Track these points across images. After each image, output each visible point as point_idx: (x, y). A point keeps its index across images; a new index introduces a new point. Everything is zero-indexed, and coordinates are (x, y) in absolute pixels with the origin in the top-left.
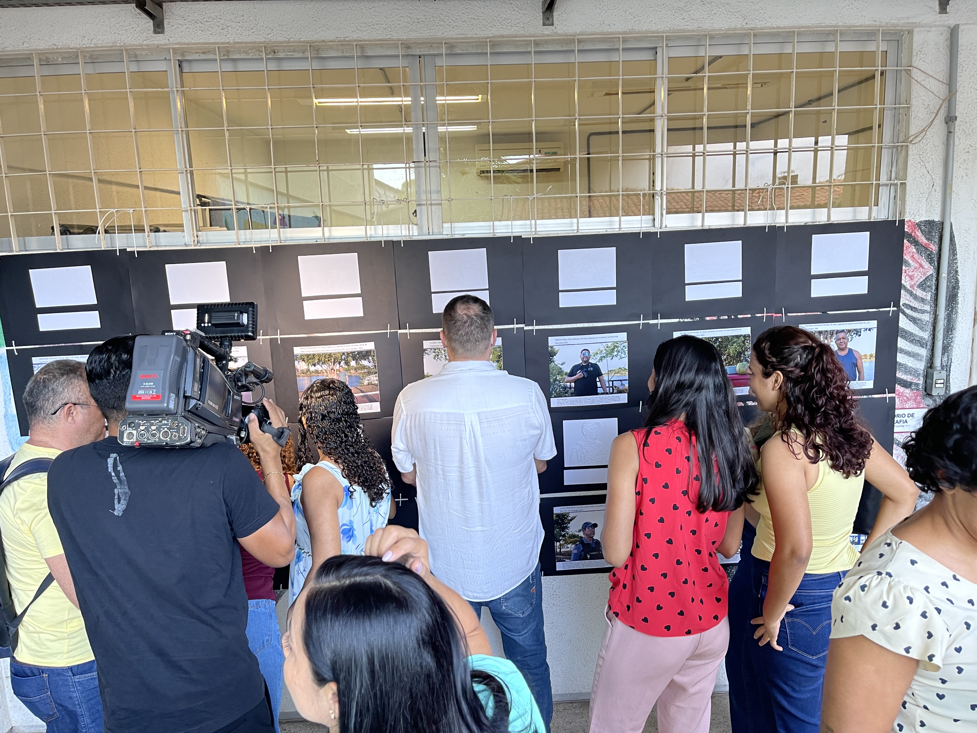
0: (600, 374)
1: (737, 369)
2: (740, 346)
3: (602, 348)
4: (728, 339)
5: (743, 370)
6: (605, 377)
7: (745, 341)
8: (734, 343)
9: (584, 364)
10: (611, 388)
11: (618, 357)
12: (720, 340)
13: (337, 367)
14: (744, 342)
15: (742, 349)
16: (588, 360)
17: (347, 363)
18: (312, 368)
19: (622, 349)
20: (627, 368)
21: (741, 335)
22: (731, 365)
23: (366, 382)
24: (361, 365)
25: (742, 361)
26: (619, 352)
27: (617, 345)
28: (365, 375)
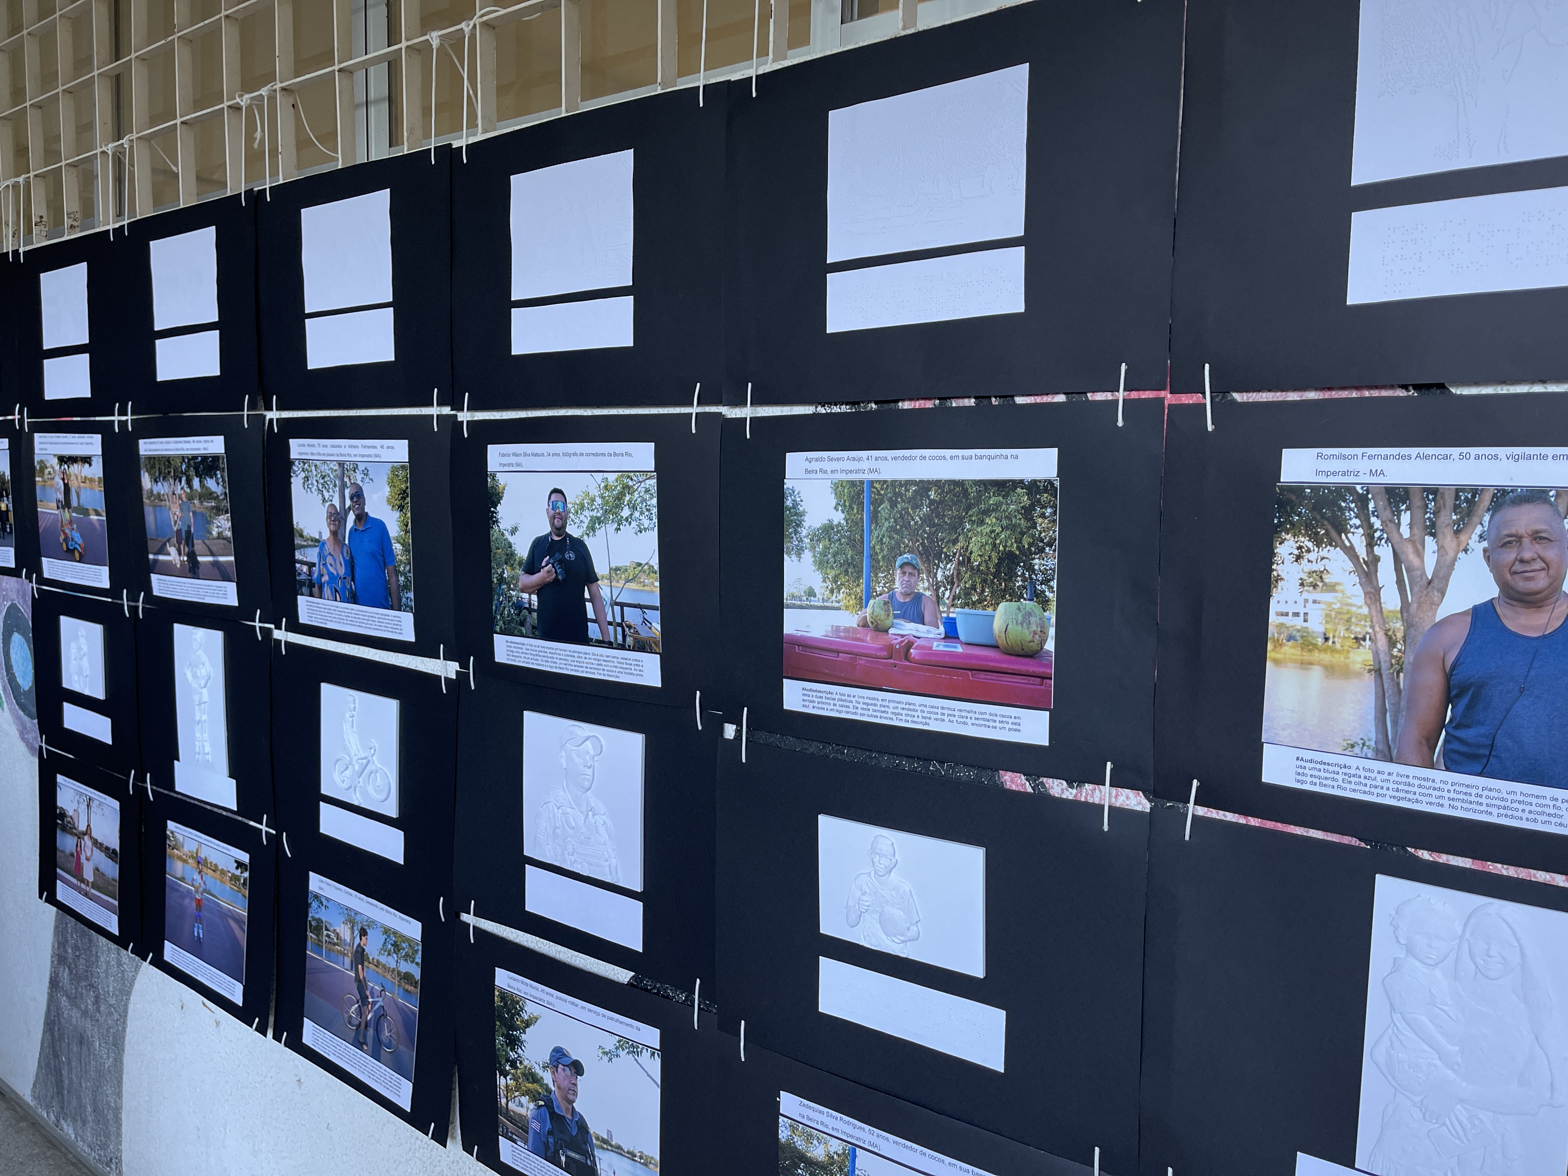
0: (591, 578)
1: (998, 624)
2: (1012, 527)
3: (594, 492)
4: (966, 493)
5: (1021, 634)
6: (605, 590)
7: (1032, 507)
8: (987, 512)
9: (556, 538)
10: (619, 629)
11: (634, 524)
12: (932, 494)
14: (1027, 512)
15: (1019, 541)
16: (564, 526)
17: (189, 482)
18: (155, 489)
19: (644, 500)
20: (656, 567)
21: (1017, 484)
22: (974, 605)
24: (207, 488)
25: (1016, 596)
26: (634, 508)
27: (631, 483)
28: (212, 515)
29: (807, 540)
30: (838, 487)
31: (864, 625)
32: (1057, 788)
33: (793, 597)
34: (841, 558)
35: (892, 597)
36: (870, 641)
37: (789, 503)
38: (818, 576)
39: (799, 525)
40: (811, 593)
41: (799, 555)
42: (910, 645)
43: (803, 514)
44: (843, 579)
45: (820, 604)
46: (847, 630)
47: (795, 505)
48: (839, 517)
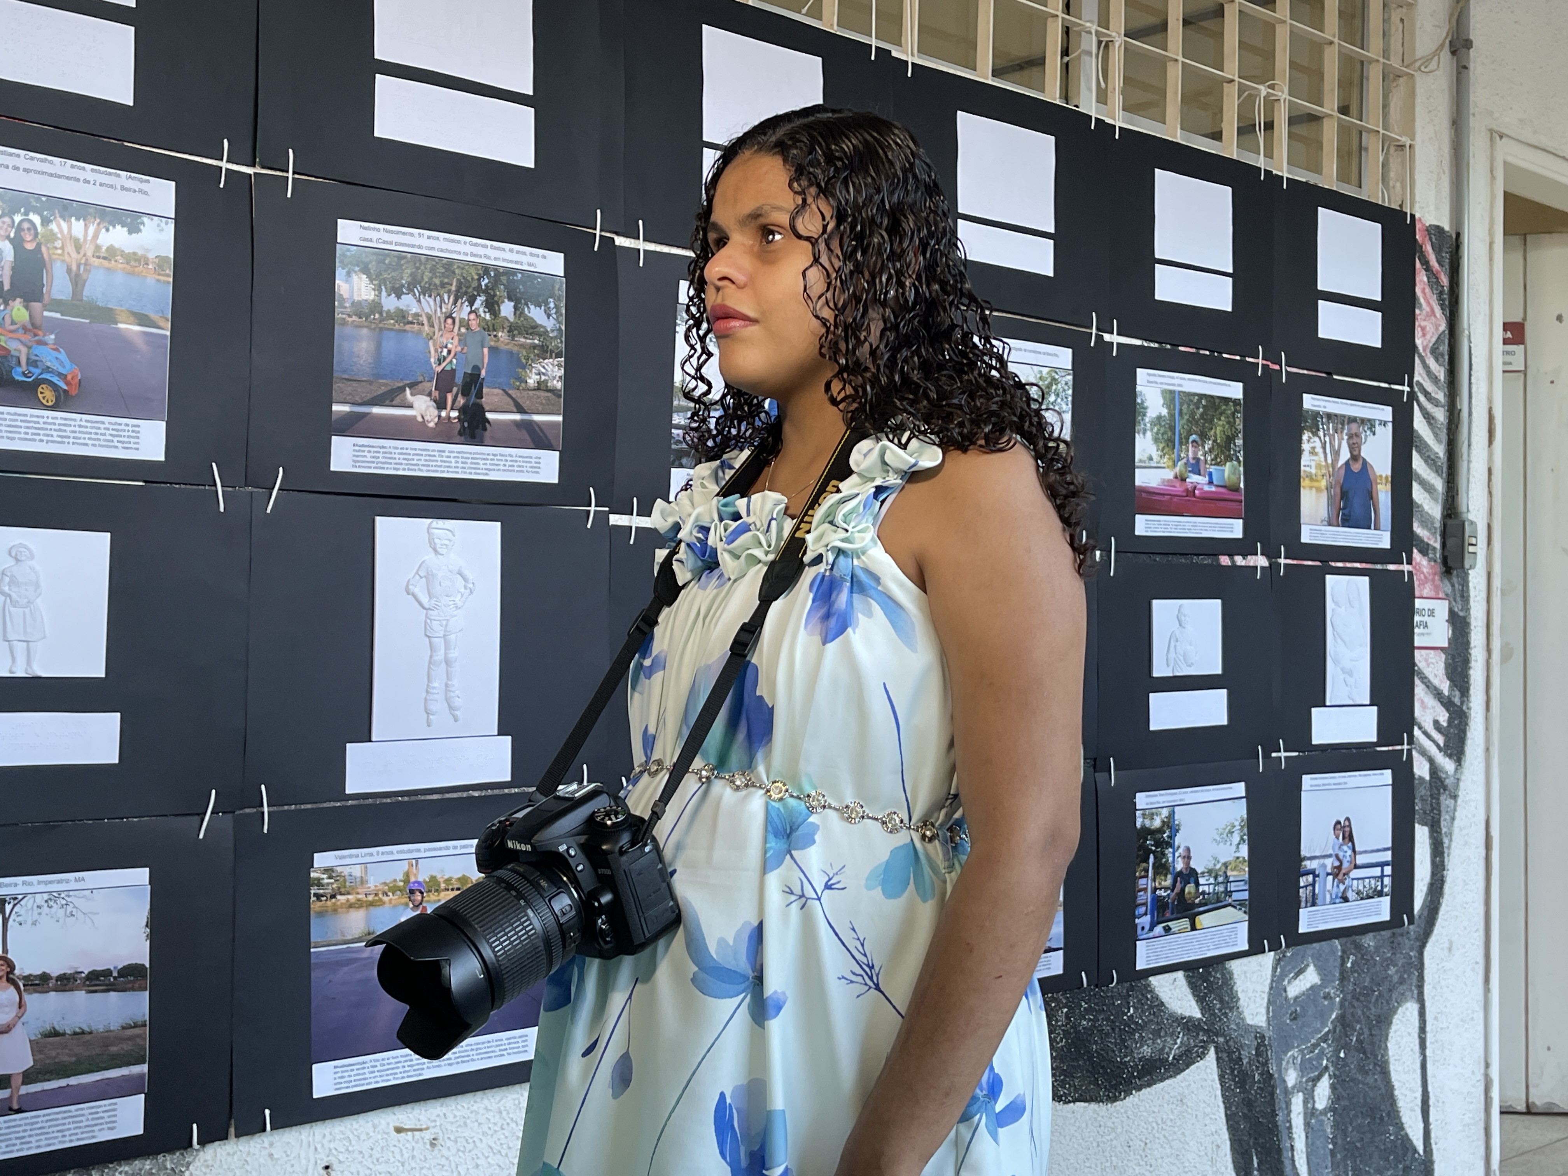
1: (1226, 475)
2: (1229, 423)
4: (1215, 403)
5: (1233, 479)
7: (1235, 413)
8: (1221, 414)
11: (1057, 407)
12: (1204, 402)
13: (463, 312)
15: (1231, 430)
17: (492, 306)
18: (390, 303)
19: (1064, 390)
21: (1231, 399)
22: (1219, 464)
23: (532, 381)
24: (527, 318)
25: (1231, 459)
26: (1058, 395)
27: (1057, 377)
28: (532, 356)
29: (1148, 425)
30: (1164, 392)
31: (1176, 477)
32: (1239, 560)
33: (1141, 461)
34: (1166, 437)
35: (1188, 460)
36: (1179, 488)
37: (1139, 400)
38: (1154, 447)
39: (1144, 415)
40: (1151, 459)
41: (1144, 434)
42: (1195, 488)
43: (1146, 408)
44: (1166, 450)
45: (1155, 465)
46: (1169, 480)
47: (1143, 402)
48: (1165, 412)
